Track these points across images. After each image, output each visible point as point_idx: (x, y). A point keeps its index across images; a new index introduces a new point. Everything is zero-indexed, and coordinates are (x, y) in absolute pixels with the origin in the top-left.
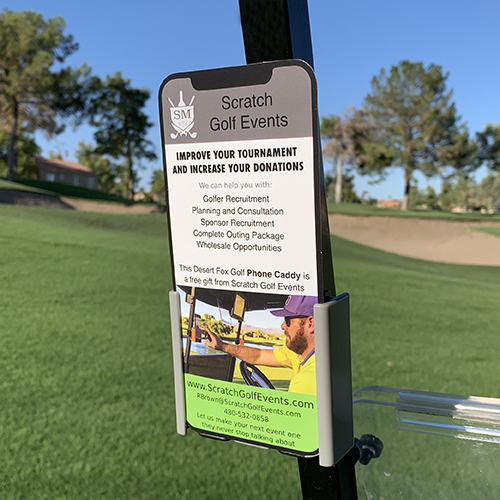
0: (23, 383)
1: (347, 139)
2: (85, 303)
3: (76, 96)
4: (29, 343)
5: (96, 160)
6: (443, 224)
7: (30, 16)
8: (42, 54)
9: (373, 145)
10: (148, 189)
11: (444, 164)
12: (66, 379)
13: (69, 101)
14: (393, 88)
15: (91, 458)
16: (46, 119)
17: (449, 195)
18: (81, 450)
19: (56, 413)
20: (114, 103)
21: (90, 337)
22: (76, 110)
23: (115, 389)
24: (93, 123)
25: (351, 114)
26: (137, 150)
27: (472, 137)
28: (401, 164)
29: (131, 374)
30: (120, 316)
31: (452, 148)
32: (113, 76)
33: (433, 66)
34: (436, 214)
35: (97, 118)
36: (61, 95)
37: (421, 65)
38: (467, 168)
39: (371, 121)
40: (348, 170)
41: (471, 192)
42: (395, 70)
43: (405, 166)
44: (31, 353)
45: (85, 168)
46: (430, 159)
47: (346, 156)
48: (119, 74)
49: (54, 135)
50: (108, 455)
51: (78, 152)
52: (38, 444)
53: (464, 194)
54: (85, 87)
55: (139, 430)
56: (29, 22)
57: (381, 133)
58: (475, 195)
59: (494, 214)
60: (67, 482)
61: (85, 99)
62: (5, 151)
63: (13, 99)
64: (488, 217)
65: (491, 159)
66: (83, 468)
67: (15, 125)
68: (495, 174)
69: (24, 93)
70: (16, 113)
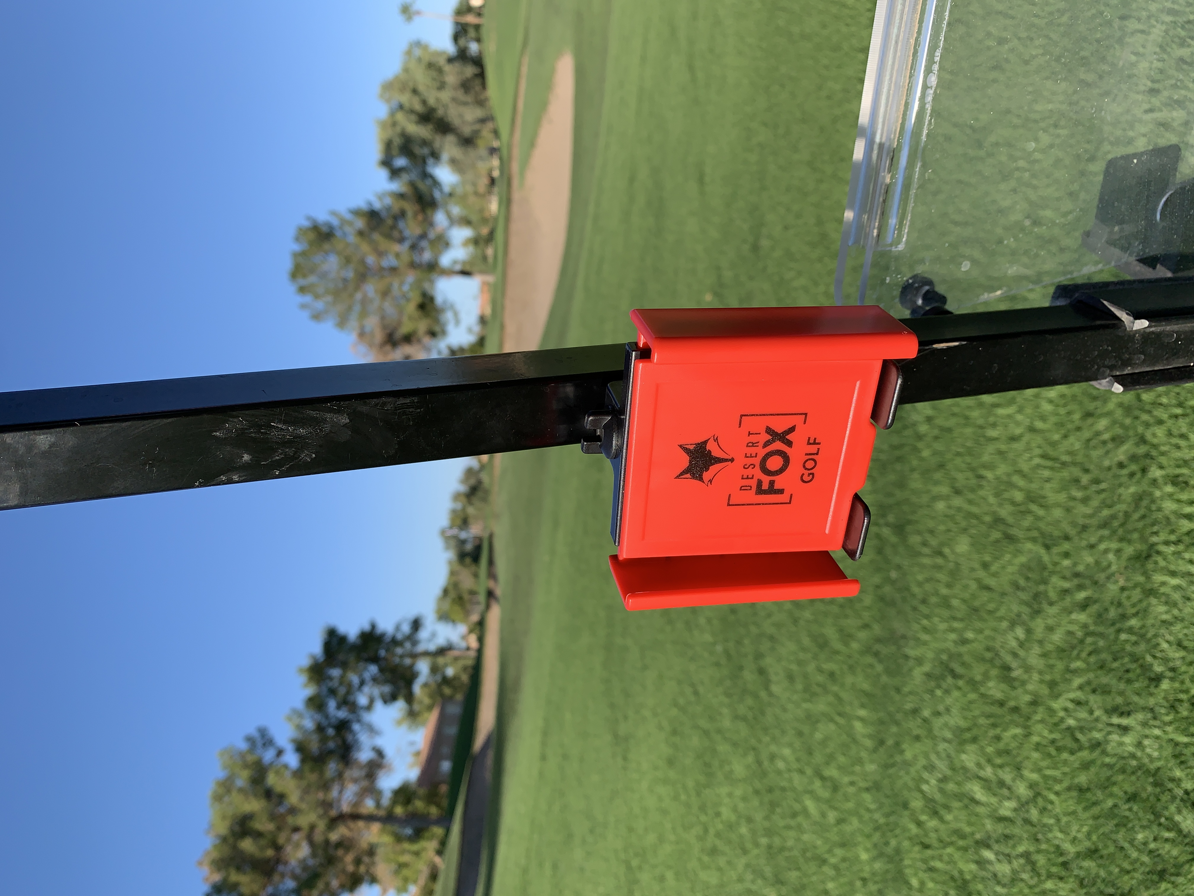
0: (741, 806)
2: (626, 718)
3: (331, 732)
4: (683, 797)
5: (421, 702)
6: (515, 226)
7: (218, 798)
8: (271, 780)
9: (405, 319)
10: (462, 629)
11: (431, 224)
12: (735, 745)
13: (340, 742)
14: (327, 292)
15: (848, 709)
16: (363, 773)
17: (474, 218)
18: (836, 723)
19: (784, 759)
20: (342, 677)
21: (674, 712)
22: (351, 731)
23: (749, 676)
24: (369, 708)
26: (408, 645)
27: (395, 186)
28: (432, 282)
29: (727, 653)
30: (645, 668)
31: (410, 214)
32: (303, 678)
33: (297, 239)
34: (499, 235)
35: (362, 700)
36: (331, 752)
37: (296, 255)
38: (437, 194)
39: (372, 323)
41: (469, 188)
42: (302, 290)
43: (434, 276)
44: (698, 794)
45: (433, 717)
46: (424, 244)
48: (301, 670)
49: (385, 761)
50: (842, 685)
51: (410, 728)
52: (829, 784)
53: (472, 199)
54: (318, 717)
55: (806, 641)
56: (226, 799)
57: (389, 307)
58: (474, 184)
59: (501, 159)
60: (882, 742)
61: (337, 718)
62: (409, 831)
63: (335, 821)
64: (504, 166)
65: (424, 162)
66: (861, 719)
67: (370, 818)
68: (445, 156)
69: (327, 805)
70: (355, 817)
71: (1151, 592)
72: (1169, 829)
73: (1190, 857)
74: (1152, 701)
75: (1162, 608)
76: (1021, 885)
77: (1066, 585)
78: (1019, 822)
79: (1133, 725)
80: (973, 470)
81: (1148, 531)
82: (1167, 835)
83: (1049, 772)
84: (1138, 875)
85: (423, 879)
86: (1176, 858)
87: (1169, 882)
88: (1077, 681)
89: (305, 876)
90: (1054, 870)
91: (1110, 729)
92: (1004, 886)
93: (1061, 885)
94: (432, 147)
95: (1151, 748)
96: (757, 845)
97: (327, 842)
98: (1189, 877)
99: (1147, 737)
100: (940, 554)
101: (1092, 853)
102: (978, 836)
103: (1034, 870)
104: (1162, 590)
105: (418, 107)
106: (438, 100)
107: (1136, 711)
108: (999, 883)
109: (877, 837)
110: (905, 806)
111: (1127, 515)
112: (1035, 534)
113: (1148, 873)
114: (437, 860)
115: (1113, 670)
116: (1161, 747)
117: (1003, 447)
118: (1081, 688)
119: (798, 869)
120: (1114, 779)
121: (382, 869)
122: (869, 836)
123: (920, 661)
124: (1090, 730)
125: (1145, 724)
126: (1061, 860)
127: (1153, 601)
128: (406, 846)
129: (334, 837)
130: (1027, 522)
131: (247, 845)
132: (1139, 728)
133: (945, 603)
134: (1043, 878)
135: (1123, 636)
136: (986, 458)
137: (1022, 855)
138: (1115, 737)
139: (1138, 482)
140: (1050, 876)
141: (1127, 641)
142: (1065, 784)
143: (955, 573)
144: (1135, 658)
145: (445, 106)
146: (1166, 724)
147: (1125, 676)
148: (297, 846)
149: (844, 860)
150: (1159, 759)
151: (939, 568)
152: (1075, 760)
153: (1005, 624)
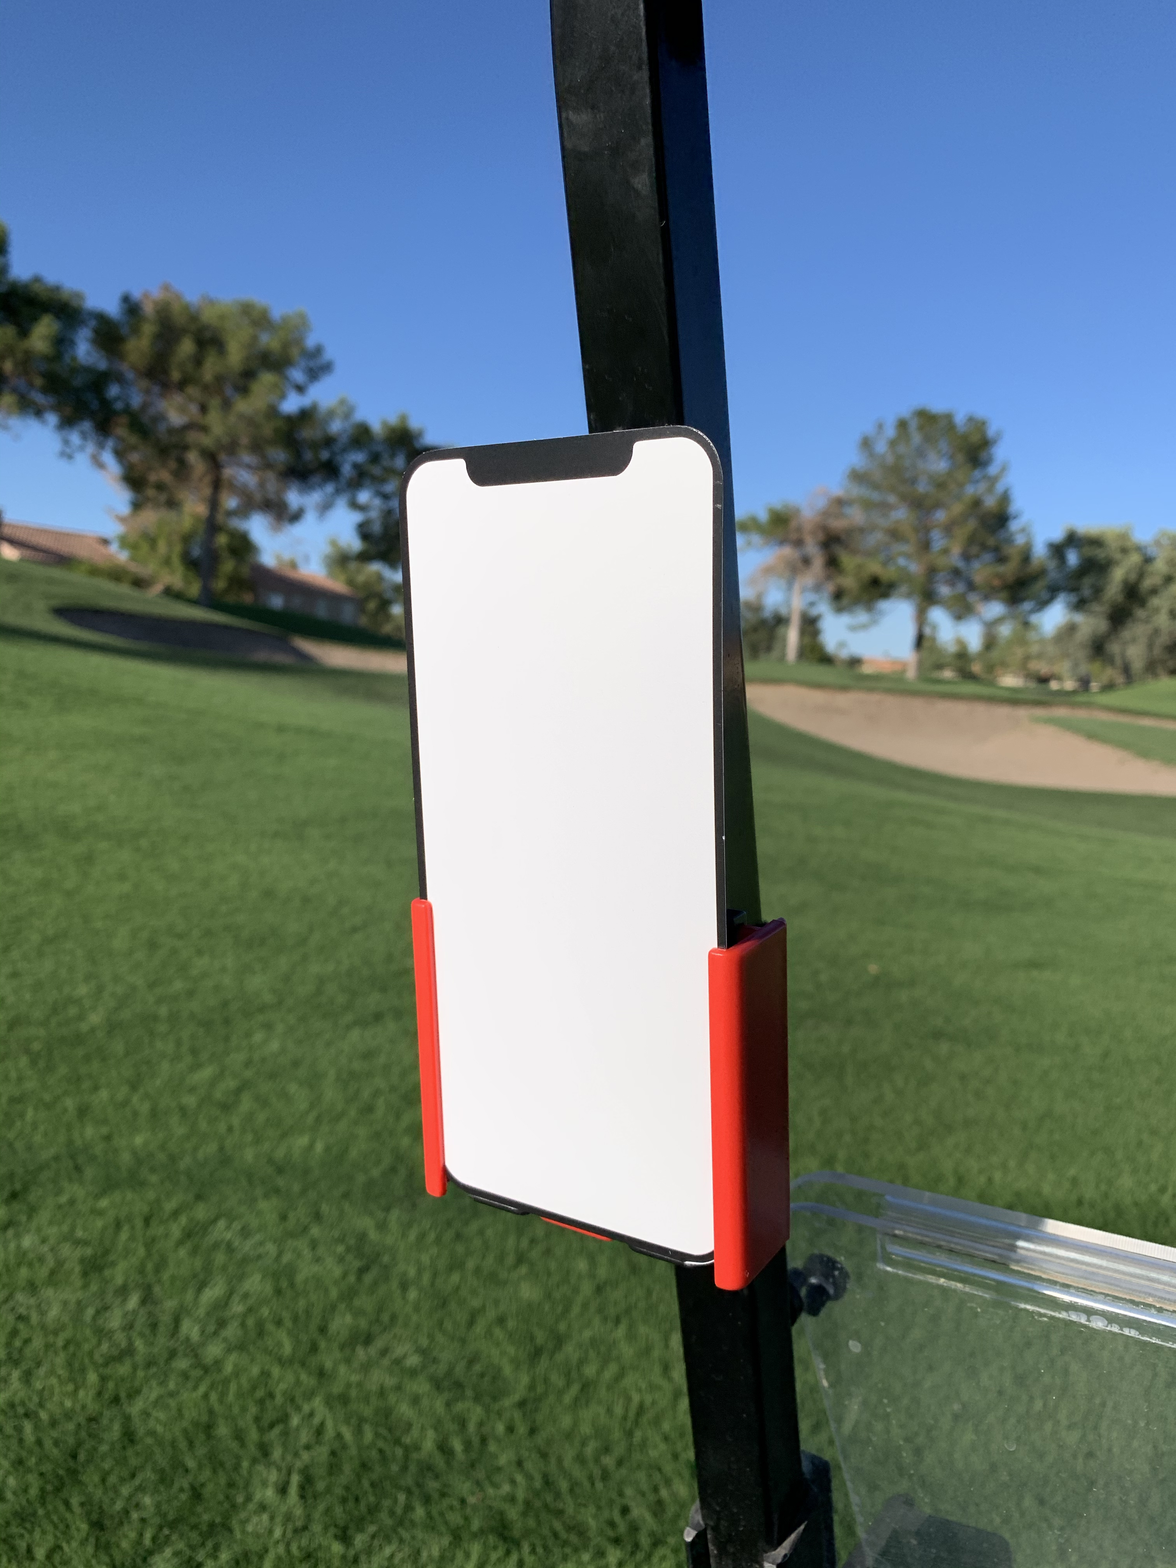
0: (209, 983)
1: (812, 548)
2: (327, 837)
3: (325, 455)
4: (224, 908)
5: (359, 571)
6: (981, 710)
7: (247, 309)
8: (267, 378)
9: (858, 560)
11: (988, 596)
12: (287, 978)
13: (311, 466)
14: (899, 457)
15: (325, 1128)
16: (272, 496)
17: (995, 654)
18: (307, 1112)
19: (265, 1042)
21: (332, 901)
22: (325, 481)
23: (374, 1000)
24: (354, 505)
25: (821, 503)
27: (1040, 551)
28: (909, 596)
31: (1001, 569)
32: (393, 420)
33: (971, 419)
34: (969, 688)
35: (364, 496)
36: (298, 454)
37: (949, 418)
38: (1027, 606)
39: (856, 516)
40: (812, 604)
41: (1035, 649)
42: (902, 425)
43: (917, 599)
44: (227, 928)
45: (338, 586)
46: (961, 587)
47: (808, 579)
48: (403, 418)
49: (286, 524)
50: (355, 1123)
51: (327, 557)
52: (231, 1099)
53: (1019, 652)
54: (344, 439)
56: (245, 321)
57: (875, 539)
58: (1040, 656)
59: (1074, 692)
60: (280, 1170)
61: (342, 463)
62: (196, 552)
63: (212, 458)
64: (1063, 698)
65: (1074, 589)
66: (311, 1146)
67: (214, 504)
68: (1079, 618)
69: (232, 448)
70: (217, 484)
71: (457, 1537)
72: (154, 1539)
73: (118, 1563)
74: (316, 1528)
75: (436, 1552)
76: (94, 1341)
77: (472, 1427)
78: (172, 1344)
79: (288, 1501)
80: (628, 1311)
81: (538, 1543)
82: (148, 1536)
83: (233, 1387)
84: (98, 1493)
85: (136, 568)
86: (118, 1546)
87: (88, 1534)
88: (347, 1434)
89: (145, 419)
90: (111, 1385)
91: (284, 1471)
92: (94, 1318)
93: (92, 1393)
94: (1091, 601)
95: (258, 1523)
96: (159, 1001)
97: (186, 448)
98: (94, 1562)
99: (272, 1518)
100: (520, 1259)
101: (129, 1437)
102: (157, 1289)
103: (111, 1360)
104: (460, 1555)
105: (1147, 583)
106: (1157, 610)
107: (306, 1507)
108: (98, 1312)
109: (161, 1157)
110: (199, 1197)
111: (560, 1513)
112: (540, 1389)
113: (100, 1507)
114: (158, 588)
115: (360, 1482)
116: (258, 1536)
117: (656, 1353)
118: (339, 1436)
119: (127, 1054)
120: (221, 1473)
121: (150, 517)
122: (162, 1147)
123: (382, 1226)
124: (285, 1445)
125: (288, 1518)
126: (123, 1395)
127: (446, 1541)
128: (178, 549)
129: (192, 457)
130: (557, 1380)
131: (187, 347)
132: (284, 1509)
133: (455, 1265)
134: (101, 1370)
135: (402, 1497)
136: (643, 1330)
137: (131, 1343)
138: (273, 1476)
139: (601, 1533)
140: (103, 1379)
141: (396, 1501)
142: (217, 1407)
143: (493, 1278)
144: (373, 1510)
145: (1147, 621)
146: (288, 1545)
147: (350, 1497)
148: (182, 410)
149: (135, 1114)
150: (243, 1532)
151: (501, 1258)
152: (247, 1422)
153: (424, 1342)
